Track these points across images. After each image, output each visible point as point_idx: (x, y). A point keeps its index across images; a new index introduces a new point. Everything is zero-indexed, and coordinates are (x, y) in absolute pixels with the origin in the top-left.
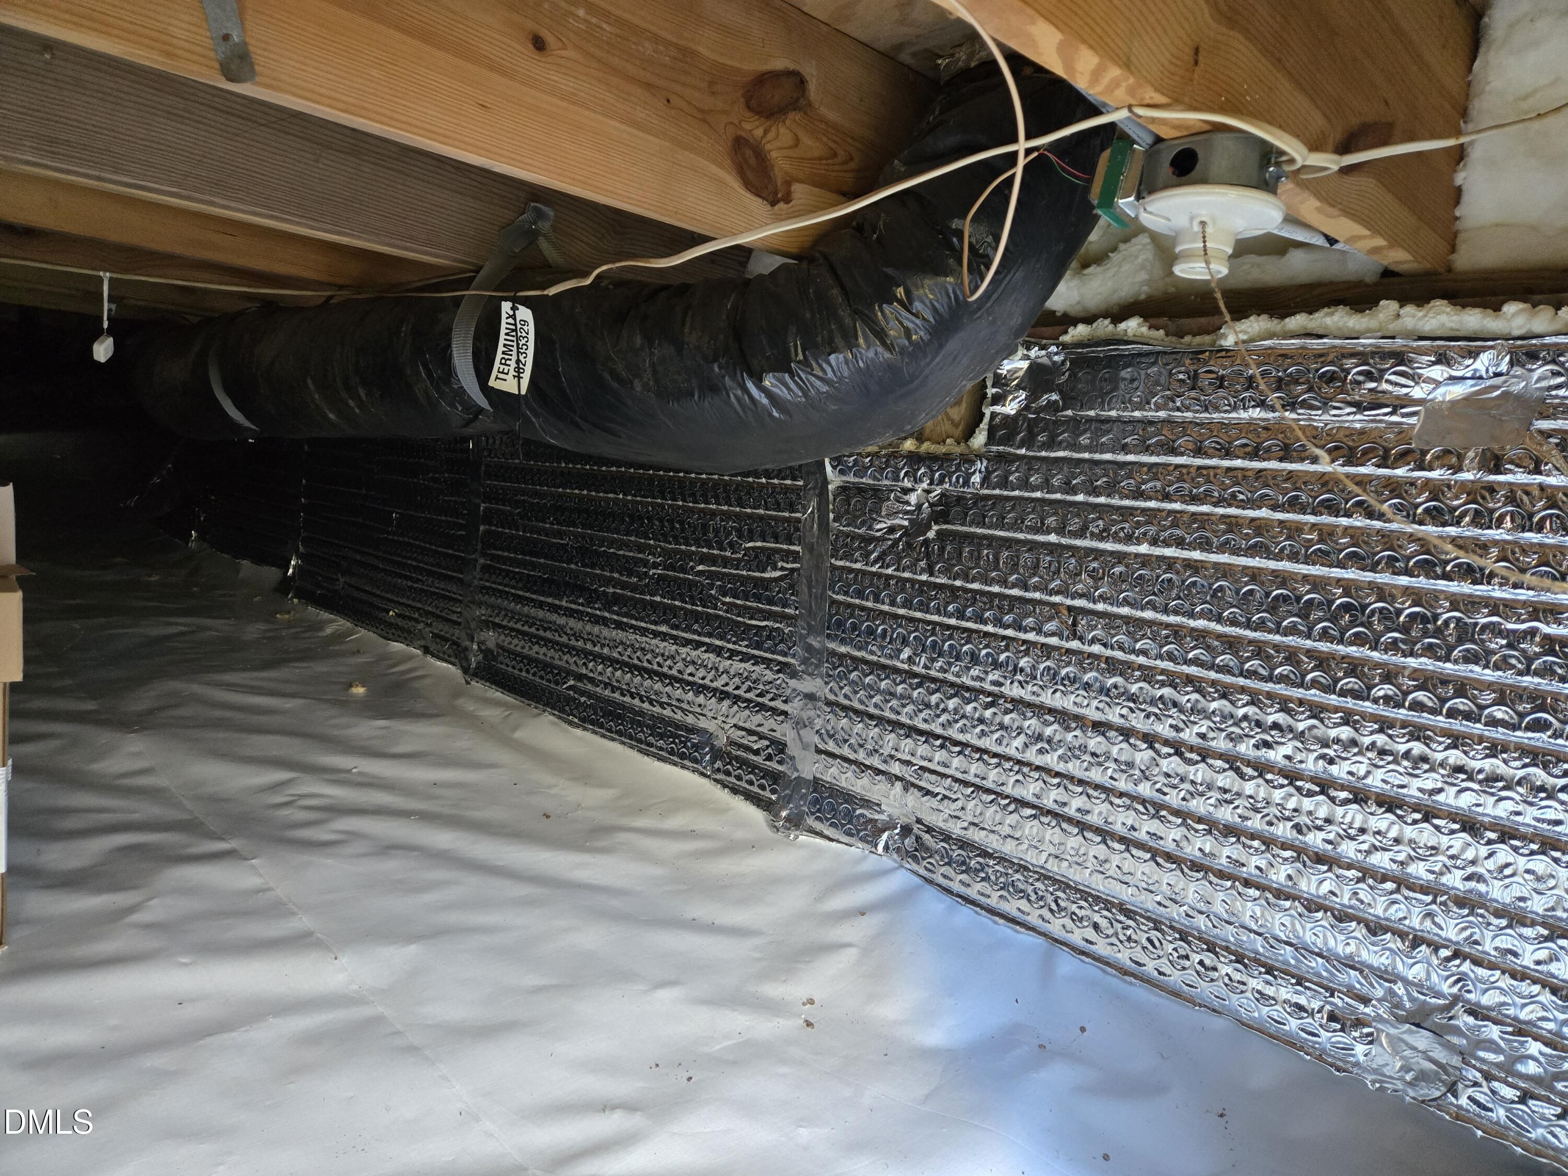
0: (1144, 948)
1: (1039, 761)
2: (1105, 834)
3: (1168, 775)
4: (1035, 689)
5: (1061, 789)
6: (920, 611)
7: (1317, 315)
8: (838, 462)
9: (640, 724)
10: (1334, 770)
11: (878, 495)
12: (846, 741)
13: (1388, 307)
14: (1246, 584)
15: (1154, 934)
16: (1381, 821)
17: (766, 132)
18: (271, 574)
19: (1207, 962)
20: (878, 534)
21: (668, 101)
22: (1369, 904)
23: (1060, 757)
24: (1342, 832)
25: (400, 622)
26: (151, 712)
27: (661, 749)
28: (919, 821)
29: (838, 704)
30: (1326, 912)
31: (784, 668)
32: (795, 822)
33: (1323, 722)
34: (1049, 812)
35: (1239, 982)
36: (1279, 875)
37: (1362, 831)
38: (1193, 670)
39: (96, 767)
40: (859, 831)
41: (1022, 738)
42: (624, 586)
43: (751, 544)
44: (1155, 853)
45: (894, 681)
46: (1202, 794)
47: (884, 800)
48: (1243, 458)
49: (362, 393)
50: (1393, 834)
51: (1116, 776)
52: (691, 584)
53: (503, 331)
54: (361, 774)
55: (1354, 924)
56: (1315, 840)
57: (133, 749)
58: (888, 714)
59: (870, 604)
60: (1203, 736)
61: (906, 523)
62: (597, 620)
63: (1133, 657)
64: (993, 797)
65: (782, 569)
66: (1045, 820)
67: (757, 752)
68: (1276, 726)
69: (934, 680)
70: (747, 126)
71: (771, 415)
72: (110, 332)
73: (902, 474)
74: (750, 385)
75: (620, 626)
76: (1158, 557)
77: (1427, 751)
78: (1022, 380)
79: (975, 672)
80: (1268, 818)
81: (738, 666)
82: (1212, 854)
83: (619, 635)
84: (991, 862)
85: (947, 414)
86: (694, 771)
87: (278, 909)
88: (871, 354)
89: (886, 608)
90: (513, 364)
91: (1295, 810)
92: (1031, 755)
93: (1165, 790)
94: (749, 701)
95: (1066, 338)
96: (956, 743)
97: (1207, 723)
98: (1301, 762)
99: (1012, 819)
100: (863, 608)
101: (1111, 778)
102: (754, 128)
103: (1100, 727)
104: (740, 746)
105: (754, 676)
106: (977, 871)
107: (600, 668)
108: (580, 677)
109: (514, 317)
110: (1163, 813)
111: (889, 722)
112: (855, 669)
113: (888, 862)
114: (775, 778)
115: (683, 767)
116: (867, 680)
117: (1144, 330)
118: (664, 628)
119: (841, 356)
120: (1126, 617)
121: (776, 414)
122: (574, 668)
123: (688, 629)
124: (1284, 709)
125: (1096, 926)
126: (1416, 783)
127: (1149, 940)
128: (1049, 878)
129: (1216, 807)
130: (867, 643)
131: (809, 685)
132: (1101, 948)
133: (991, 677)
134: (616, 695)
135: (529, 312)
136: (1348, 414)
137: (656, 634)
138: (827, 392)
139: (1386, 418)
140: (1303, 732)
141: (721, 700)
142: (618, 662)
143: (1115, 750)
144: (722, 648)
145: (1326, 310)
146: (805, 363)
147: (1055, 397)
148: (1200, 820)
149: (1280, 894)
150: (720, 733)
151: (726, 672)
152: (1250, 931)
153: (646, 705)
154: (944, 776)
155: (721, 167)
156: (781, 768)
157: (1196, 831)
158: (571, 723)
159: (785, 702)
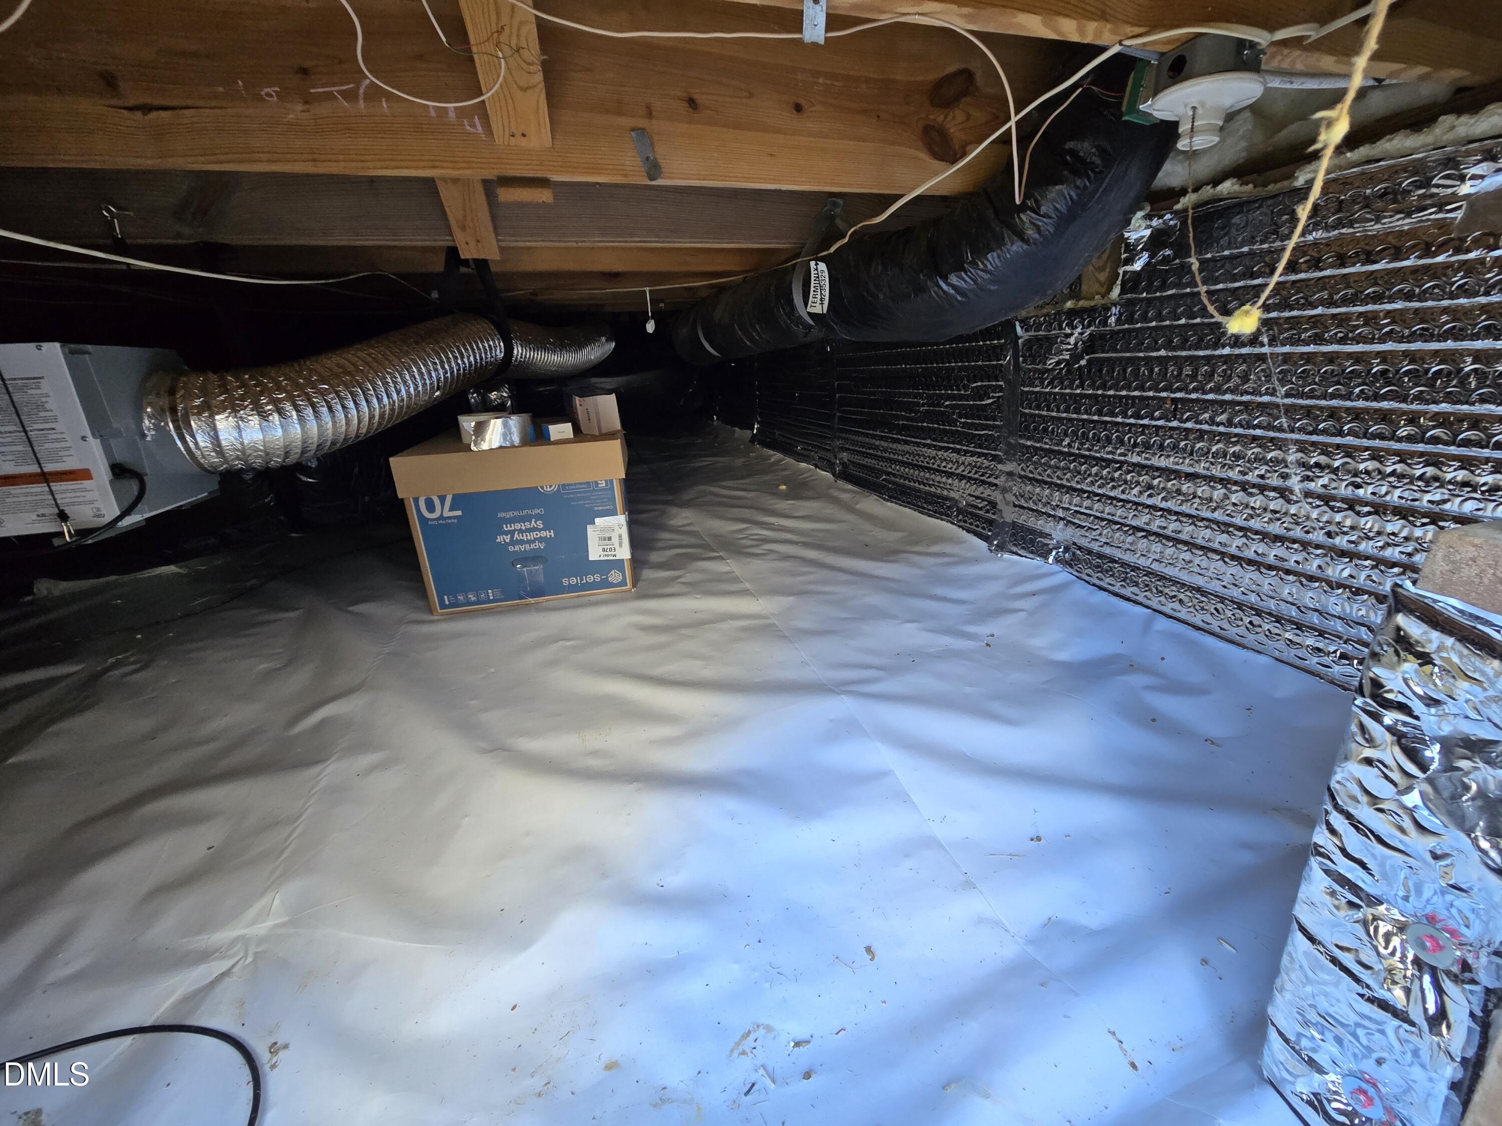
0: (1212, 614)
1: (1150, 502)
2: (1191, 545)
3: (1235, 504)
4: (1147, 456)
5: (1163, 519)
6: (1076, 413)
7: (1378, 143)
8: (1024, 322)
9: (919, 497)
10: (1361, 492)
11: (1050, 341)
12: (1031, 498)
13: (1446, 120)
14: (1302, 365)
15: (1219, 606)
16: (1395, 525)
17: (946, 117)
18: (747, 434)
19: (1255, 623)
20: (1051, 367)
21: (878, 117)
22: (1380, 583)
23: (1163, 499)
24: (1363, 535)
25: (804, 452)
26: (692, 499)
27: (929, 510)
28: (1074, 544)
29: (1026, 477)
30: (1345, 589)
31: (995, 458)
32: (1001, 548)
33: (1354, 460)
34: (1155, 534)
35: (1276, 634)
36: (1312, 567)
37: (1379, 533)
38: (1258, 432)
39: (671, 522)
40: (1038, 551)
41: (1138, 488)
42: (908, 419)
43: (975, 385)
44: (1223, 554)
45: (1059, 459)
46: (1259, 515)
47: (1053, 532)
48: (1306, 272)
49: (758, 327)
50: (1404, 533)
51: (1200, 508)
52: (943, 413)
53: (813, 279)
54: (779, 525)
55: (1366, 597)
56: (1341, 541)
57: (684, 515)
58: (1055, 480)
59: (1045, 413)
60: (1262, 477)
61: (1068, 357)
62: (895, 441)
63: (1215, 428)
64: (1119, 526)
65: (994, 397)
66: (1152, 538)
67: (981, 509)
68: (1317, 465)
69: (1083, 456)
70: (932, 117)
71: (956, 299)
72: (652, 318)
73: (1064, 325)
74: (941, 283)
75: (906, 442)
76: (1236, 355)
77: (1439, 473)
78: (1146, 242)
79: (1109, 449)
80: (1306, 529)
81: (969, 459)
82: (1263, 555)
83: (906, 448)
84: (1117, 566)
85: (1096, 278)
86: (948, 521)
87: (736, 580)
88: (1014, 248)
89: (1054, 414)
90: (819, 297)
91: (1327, 522)
92: (1144, 499)
93: (1233, 514)
94: (976, 479)
95: (1178, 207)
96: (1097, 495)
97: (1266, 467)
98: (1335, 489)
99: (1130, 539)
100: (1041, 416)
101: (1197, 509)
102: (937, 117)
103: (1192, 477)
104: (972, 506)
105: (978, 464)
106: (1107, 571)
107: (898, 468)
108: (888, 474)
109: (816, 269)
110: (1231, 529)
111: (1056, 485)
112: (1036, 454)
113: (1057, 568)
114: (991, 522)
115: (942, 520)
116: (1043, 461)
117: (1237, 188)
118: (929, 441)
119: (995, 254)
120: (1212, 401)
121: (959, 298)
122: (885, 468)
123: (942, 441)
124: (1324, 453)
125: (1181, 601)
126: (1428, 497)
127: (1216, 609)
128: (1152, 574)
129: (1268, 523)
130: (1043, 438)
131: (1009, 467)
132: (1183, 614)
133: (1119, 451)
134: (906, 482)
135: (824, 265)
136: (1398, 220)
137: (925, 445)
138: (989, 279)
139: (1432, 217)
140: (1338, 467)
141: (961, 480)
142: (906, 463)
143: (1184, 488)
144: (960, 450)
145: (1388, 137)
146: (974, 264)
147: (1168, 252)
148: (1257, 533)
149: (1311, 578)
150: (961, 499)
151: (963, 463)
152: (1287, 602)
153: (922, 486)
154: (1089, 515)
155: (917, 149)
156: (993, 517)
157: (1253, 540)
158: (884, 499)
159: (996, 478)
